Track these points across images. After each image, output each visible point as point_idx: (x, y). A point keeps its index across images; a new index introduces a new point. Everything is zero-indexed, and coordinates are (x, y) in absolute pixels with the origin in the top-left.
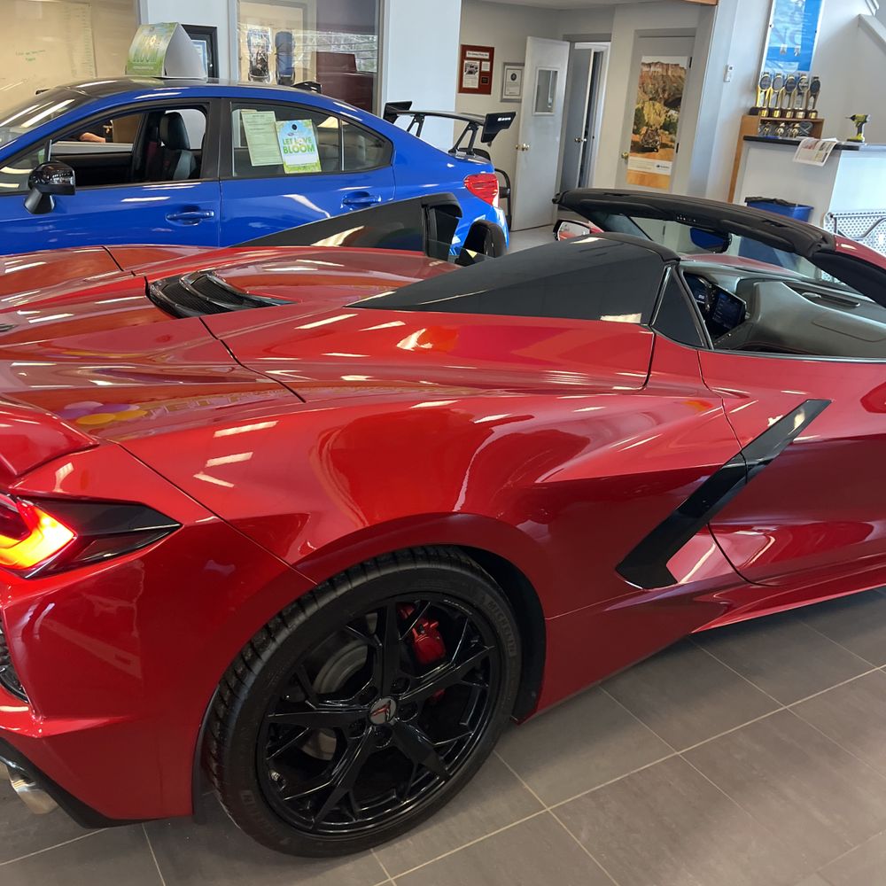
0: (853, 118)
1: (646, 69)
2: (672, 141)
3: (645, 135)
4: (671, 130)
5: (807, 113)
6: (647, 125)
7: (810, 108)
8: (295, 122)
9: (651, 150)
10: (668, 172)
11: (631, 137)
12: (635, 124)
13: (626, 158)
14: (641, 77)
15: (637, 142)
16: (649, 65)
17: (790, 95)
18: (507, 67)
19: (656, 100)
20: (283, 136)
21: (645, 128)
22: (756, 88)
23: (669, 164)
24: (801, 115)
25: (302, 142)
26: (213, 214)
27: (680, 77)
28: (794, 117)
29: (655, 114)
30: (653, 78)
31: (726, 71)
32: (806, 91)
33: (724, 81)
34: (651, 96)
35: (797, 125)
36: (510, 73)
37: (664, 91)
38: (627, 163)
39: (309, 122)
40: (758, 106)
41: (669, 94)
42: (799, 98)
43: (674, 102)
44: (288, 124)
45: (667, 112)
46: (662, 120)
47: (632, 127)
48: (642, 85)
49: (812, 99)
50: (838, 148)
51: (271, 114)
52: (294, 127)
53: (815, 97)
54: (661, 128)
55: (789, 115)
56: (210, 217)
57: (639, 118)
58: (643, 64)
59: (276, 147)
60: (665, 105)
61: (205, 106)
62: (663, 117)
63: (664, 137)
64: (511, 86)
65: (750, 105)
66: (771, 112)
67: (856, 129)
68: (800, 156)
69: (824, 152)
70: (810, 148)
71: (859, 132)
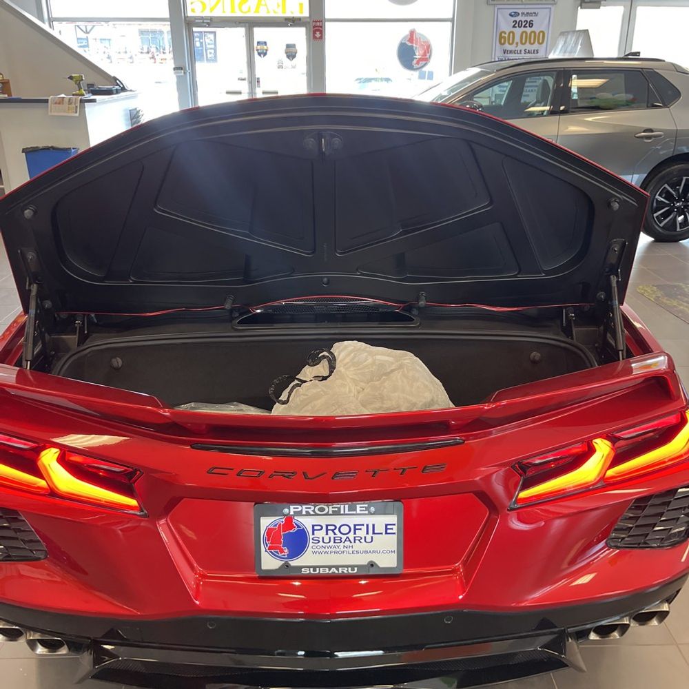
67: (77, 86)
68: (53, 110)
69: (73, 105)
70: (59, 103)
71: (80, 88)
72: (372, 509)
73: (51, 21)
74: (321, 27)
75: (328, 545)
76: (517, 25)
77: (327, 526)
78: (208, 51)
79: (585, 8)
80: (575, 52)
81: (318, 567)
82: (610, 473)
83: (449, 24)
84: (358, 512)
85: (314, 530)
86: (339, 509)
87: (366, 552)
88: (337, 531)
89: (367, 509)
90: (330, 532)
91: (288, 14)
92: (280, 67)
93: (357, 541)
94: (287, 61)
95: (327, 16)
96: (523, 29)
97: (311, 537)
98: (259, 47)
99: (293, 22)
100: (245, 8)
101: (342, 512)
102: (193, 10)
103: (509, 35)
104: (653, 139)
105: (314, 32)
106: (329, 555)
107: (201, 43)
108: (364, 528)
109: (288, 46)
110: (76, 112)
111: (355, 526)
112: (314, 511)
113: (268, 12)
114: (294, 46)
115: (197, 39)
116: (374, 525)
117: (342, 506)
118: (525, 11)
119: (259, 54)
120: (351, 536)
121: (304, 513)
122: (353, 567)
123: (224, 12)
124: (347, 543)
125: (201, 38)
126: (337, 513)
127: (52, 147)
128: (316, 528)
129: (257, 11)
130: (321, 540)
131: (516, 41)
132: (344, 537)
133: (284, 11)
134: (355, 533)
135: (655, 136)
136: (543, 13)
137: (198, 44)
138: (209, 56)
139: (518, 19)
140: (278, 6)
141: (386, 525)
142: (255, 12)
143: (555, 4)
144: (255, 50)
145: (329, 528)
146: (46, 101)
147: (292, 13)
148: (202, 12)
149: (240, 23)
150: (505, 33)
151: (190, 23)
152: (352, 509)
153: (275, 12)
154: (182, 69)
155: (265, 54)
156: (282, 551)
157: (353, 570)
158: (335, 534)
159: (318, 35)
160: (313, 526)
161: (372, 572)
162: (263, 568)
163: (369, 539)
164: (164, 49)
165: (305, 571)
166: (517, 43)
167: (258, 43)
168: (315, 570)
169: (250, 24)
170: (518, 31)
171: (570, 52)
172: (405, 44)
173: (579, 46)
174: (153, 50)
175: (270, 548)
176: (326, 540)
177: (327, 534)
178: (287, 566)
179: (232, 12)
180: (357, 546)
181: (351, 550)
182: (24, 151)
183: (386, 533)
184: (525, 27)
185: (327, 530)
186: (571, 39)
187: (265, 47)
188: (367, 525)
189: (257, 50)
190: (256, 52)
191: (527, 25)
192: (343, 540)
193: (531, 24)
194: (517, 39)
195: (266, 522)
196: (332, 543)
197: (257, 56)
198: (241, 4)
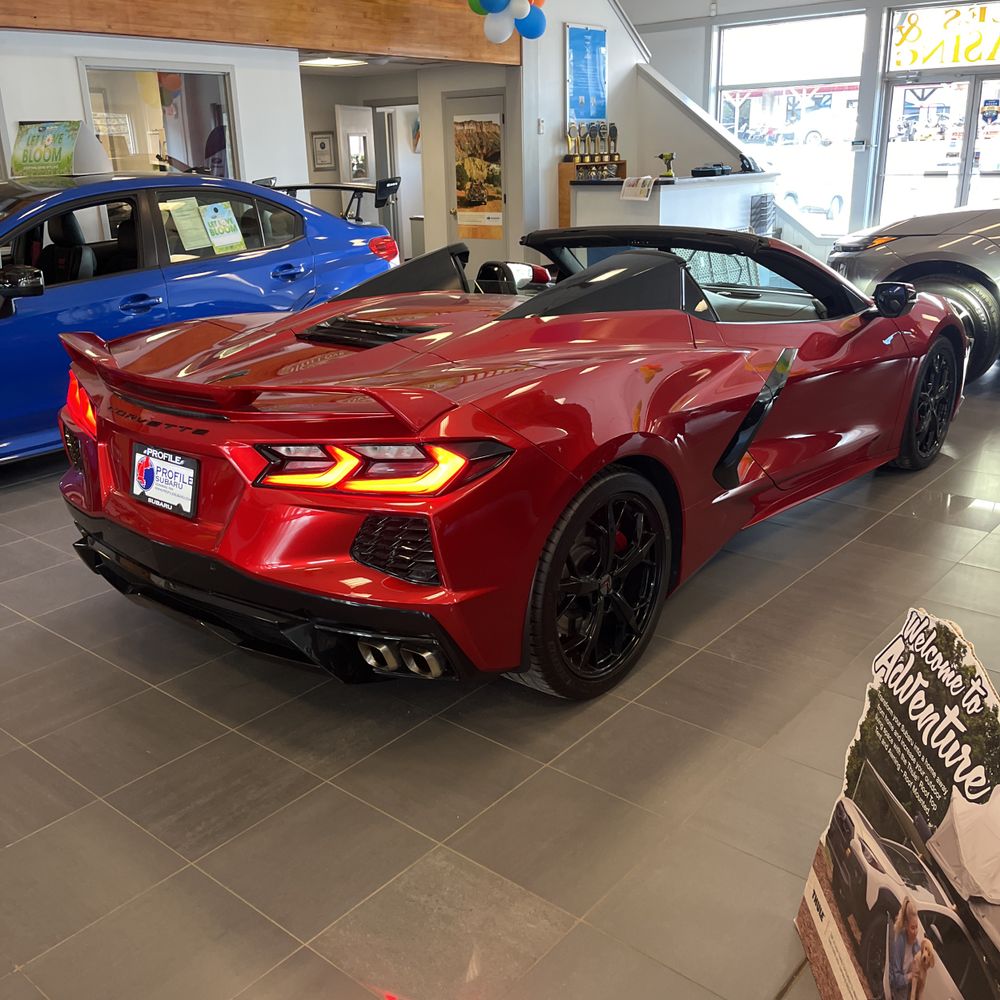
0: (661, 157)
1: (459, 128)
2: (499, 193)
3: (470, 190)
4: (496, 183)
5: (612, 157)
6: (471, 180)
7: (612, 152)
8: (215, 205)
9: (479, 203)
10: (500, 223)
11: (456, 193)
12: (458, 180)
13: (455, 214)
14: (456, 136)
15: (464, 198)
16: (462, 124)
17: (584, 141)
18: (314, 136)
19: (475, 156)
20: (207, 220)
21: (469, 184)
22: (566, 138)
23: (500, 215)
24: (606, 158)
25: (225, 223)
26: (161, 300)
27: (495, 133)
28: (602, 160)
29: (476, 169)
30: (469, 135)
31: (539, 125)
32: (606, 137)
33: (539, 133)
34: (469, 153)
35: (605, 168)
36: (318, 142)
37: (482, 147)
38: (456, 218)
39: (227, 204)
40: (572, 154)
41: (488, 149)
42: (601, 144)
43: (494, 157)
44: (209, 208)
45: (489, 166)
46: (485, 174)
47: (455, 183)
48: (459, 143)
49: (612, 143)
50: (657, 183)
51: (193, 200)
52: (216, 210)
53: (615, 141)
54: (485, 182)
55: (597, 159)
56: (159, 303)
57: (461, 174)
58: (456, 123)
59: (204, 230)
60: (485, 159)
61: (134, 198)
62: (486, 171)
63: (490, 190)
64: (323, 154)
65: (564, 153)
66: (582, 157)
67: (664, 166)
68: (625, 193)
69: (646, 188)
70: (633, 186)
71: (668, 168)
72: (183, 462)
77: (163, 469)
81: (156, 499)
86: (168, 457)
87: (178, 495)
88: (167, 474)
89: (180, 461)
98: (986, 108)
100: (973, 55)
101: (169, 460)
102: (898, 63)
110: (647, 196)
111: (175, 473)
112: (157, 455)
116: (183, 475)
119: (985, 119)
121: (153, 455)
123: (942, 62)
129: (992, 57)
130: (159, 479)
141: (189, 477)
142: (989, 59)
144: (980, 113)
146: (622, 183)
148: (913, 62)
149: (962, 75)
151: (890, 81)
152: (174, 458)
154: (865, 142)
155: (994, 118)
157: (170, 507)
160: (157, 467)
162: (134, 492)
165: (150, 500)
167: (986, 102)
168: (154, 501)
169: (978, 76)
178: (143, 494)
179: (954, 61)
180: (176, 490)
185: (163, 473)
187: (996, 108)
189: (983, 113)
190: (981, 116)
197: (981, 122)
198: (969, 50)
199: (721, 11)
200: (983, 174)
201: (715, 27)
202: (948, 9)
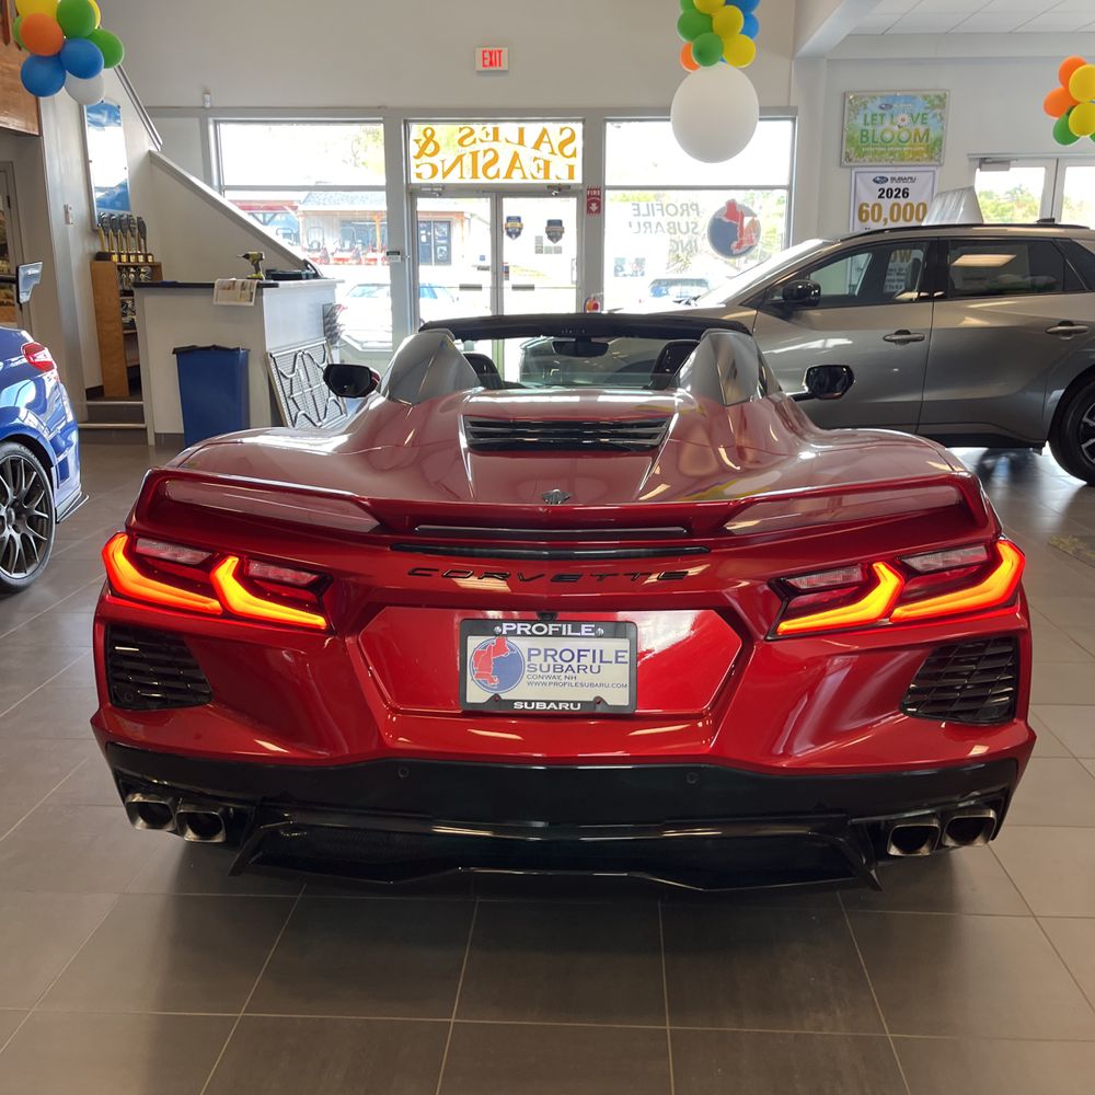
5: (145, 257)
22: (96, 231)
24: (141, 259)
28: (137, 261)
31: (67, 212)
32: (136, 233)
33: (67, 222)
35: (142, 270)
40: (107, 251)
42: (132, 241)
49: (143, 241)
50: (260, 286)
53: (145, 239)
55: (132, 259)
65: (99, 249)
66: (119, 255)
67: (253, 267)
68: (220, 298)
69: (248, 291)
70: (229, 289)
71: (257, 270)
72: (601, 631)
73: (222, 189)
74: (599, 197)
75: (547, 674)
76: (885, 195)
77: (546, 650)
78: (438, 249)
79: (986, 170)
80: (956, 217)
81: (536, 701)
82: (898, 612)
83: (784, 193)
84: (583, 633)
85: (530, 655)
86: (561, 629)
87: (591, 685)
88: (557, 657)
89: (594, 630)
90: (550, 659)
91: (553, 180)
92: (539, 250)
93: (581, 671)
94: (547, 243)
95: (608, 182)
96: (893, 200)
97: (527, 663)
98: (509, 225)
99: (561, 191)
100: (491, 173)
101: (564, 633)
102: (419, 176)
103: (873, 210)
104: (1073, 336)
105: (589, 204)
106: (547, 687)
107: (429, 238)
108: (590, 654)
109: (550, 223)
110: (251, 300)
111: (579, 651)
112: (530, 630)
113: (525, 177)
114: (559, 223)
115: (423, 232)
116: (601, 651)
117: (564, 626)
118: (897, 176)
119: (510, 234)
120: (574, 664)
121: (519, 632)
122: (575, 703)
123: (462, 177)
124: (570, 673)
125: (428, 229)
126: (558, 634)
127: (214, 347)
128: (532, 652)
129: (508, 175)
130: (538, 667)
131: (883, 217)
132: (566, 665)
133: (547, 176)
134: (579, 661)
135: (1076, 332)
136: (923, 178)
137: (424, 239)
138: (439, 256)
139: (886, 186)
140: (539, 169)
141: (617, 652)
142: (506, 177)
143: (941, 165)
144: (504, 228)
145: (549, 653)
146: (212, 286)
147: (558, 178)
148: (432, 177)
149: (483, 192)
150: (868, 206)
151: (415, 192)
152: (576, 629)
153: (534, 177)
154: (399, 253)
155: (518, 234)
156: (492, 681)
157: (575, 706)
158: (555, 661)
159: (594, 207)
160: (530, 650)
161: (599, 709)
162: (468, 701)
163: (595, 669)
164: (375, 245)
165: (518, 706)
166: (885, 220)
167: (509, 218)
168: (530, 705)
169: (497, 194)
170: (887, 203)
171: (950, 218)
172: (720, 220)
173: (962, 209)
174: (359, 246)
175: (477, 676)
176: (545, 668)
177: (546, 660)
178: (496, 698)
179: (473, 178)
180: (581, 677)
181: (573, 682)
182: (176, 351)
183: (617, 662)
184: (896, 196)
185: (546, 656)
186: (951, 201)
187: (518, 224)
188: (594, 651)
189: (507, 229)
190: (505, 233)
191: (901, 195)
192: (565, 669)
193: (906, 193)
194: (886, 214)
195: (474, 643)
196: (551, 673)
197: (506, 237)
198: (487, 166)
199: (217, 104)
200: (515, 288)
201: (211, 120)
202: (462, 126)
